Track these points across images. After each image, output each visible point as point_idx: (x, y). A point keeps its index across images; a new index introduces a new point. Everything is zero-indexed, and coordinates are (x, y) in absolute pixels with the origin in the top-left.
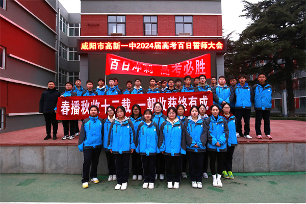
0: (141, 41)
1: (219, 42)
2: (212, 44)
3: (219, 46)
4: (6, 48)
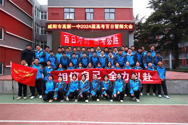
0: (83, 24)
1: (130, 25)
2: (126, 26)
3: (131, 27)
4: (4, 28)
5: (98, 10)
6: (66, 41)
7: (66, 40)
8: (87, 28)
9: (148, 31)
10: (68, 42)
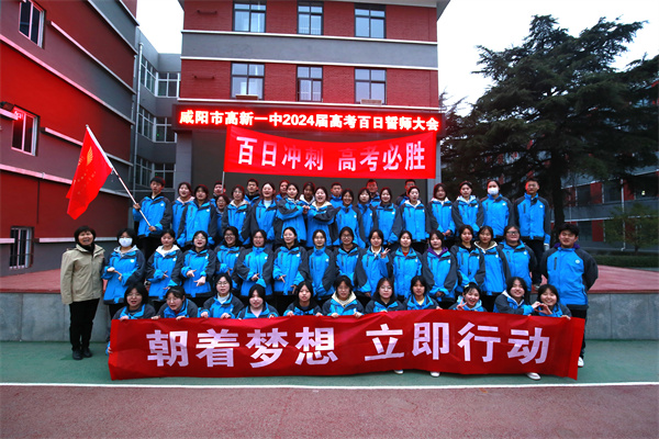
0: (292, 111)
1: (432, 119)
2: (419, 122)
3: (433, 125)
4: (39, 117)
5: (337, 71)
6: (245, 157)
7: (242, 154)
8: (301, 123)
9: (480, 140)
10: (250, 162)
